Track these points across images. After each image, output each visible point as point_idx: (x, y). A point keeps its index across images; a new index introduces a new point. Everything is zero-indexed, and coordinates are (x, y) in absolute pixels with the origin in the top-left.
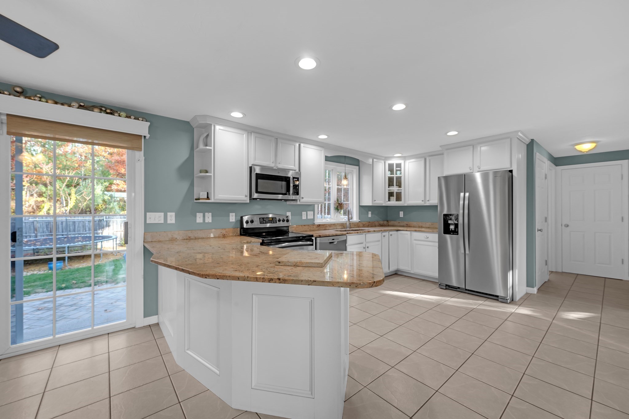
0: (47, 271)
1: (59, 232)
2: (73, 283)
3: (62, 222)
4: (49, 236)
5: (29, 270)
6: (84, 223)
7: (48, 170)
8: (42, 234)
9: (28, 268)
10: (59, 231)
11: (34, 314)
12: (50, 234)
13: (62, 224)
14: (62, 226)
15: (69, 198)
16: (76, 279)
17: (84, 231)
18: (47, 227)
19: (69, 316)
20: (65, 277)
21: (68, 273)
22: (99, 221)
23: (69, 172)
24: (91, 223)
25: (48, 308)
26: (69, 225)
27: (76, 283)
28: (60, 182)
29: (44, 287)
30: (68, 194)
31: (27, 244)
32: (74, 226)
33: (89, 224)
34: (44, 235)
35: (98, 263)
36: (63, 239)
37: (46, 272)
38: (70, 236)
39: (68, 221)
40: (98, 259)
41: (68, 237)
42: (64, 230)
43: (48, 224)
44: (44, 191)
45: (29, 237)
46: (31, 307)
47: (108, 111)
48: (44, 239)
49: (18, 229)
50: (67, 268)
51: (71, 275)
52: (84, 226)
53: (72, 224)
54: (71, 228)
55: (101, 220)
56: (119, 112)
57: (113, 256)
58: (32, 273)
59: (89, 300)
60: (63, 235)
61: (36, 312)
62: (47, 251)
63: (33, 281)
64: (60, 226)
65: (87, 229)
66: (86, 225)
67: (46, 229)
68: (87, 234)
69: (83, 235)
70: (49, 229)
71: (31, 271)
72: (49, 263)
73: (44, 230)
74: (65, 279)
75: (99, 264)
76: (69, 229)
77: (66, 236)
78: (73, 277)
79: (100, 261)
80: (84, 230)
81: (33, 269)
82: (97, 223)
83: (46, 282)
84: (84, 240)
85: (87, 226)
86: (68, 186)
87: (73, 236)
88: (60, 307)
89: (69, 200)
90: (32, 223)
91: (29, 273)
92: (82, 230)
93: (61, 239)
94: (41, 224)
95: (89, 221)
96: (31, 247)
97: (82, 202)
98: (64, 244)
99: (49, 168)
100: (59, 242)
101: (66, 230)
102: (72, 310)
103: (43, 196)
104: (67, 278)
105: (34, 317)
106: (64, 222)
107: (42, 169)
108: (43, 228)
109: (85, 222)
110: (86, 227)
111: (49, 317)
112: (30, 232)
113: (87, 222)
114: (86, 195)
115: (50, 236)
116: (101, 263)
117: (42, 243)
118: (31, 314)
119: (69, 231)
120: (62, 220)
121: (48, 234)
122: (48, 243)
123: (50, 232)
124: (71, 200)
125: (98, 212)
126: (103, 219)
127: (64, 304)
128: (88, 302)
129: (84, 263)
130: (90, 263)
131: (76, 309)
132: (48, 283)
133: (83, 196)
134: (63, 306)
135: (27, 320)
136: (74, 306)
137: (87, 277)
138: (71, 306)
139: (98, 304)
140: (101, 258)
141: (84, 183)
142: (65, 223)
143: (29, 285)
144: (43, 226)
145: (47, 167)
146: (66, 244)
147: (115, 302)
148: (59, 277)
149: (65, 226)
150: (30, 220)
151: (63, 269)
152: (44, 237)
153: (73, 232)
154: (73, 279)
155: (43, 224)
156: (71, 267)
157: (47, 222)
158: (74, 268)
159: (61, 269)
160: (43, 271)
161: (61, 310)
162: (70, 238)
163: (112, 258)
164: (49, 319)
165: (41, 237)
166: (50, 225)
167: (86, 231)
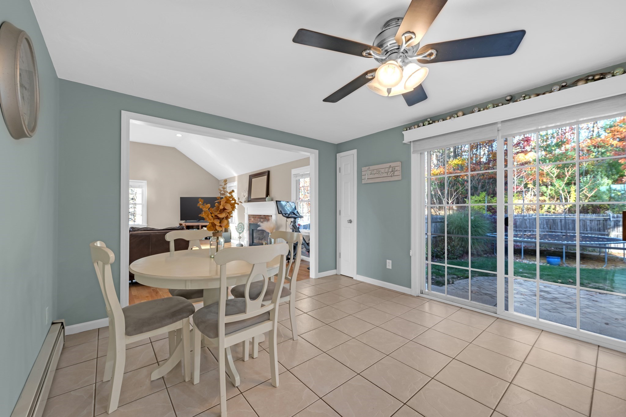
0: (546, 264)
1: (558, 230)
2: (570, 281)
3: (561, 220)
4: (548, 232)
5: (531, 260)
6: (584, 222)
7: (548, 171)
8: (543, 230)
9: (530, 258)
10: (558, 228)
11: (532, 298)
12: (550, 230)
13: (561, 222)
14: (561, 224)
15: (568, 196)
16: (573, 278)
17: (585, 231)
18: (547, 224)
19: (563, 312)
20: (561, 274)
21: (566, 271)
22: (604, 220)
23: (569, 170)
24: (593, 222)
25: (544, 297)
26: (568, 223)
27: (572, 282)
28: (560, 181)
29: (542, 277)
30: (568, 192)
31: (530, 237)
32: (573, 225)
33: (591, 223)
34: (544, 231)
35: (601, 268)
36: (561, 236)
37: (544, 264)
38: (568, 234)
39: (567, 219)
40: (602, 264)
41: (566, 235)
42: (563, 228)
43: (548, 221)
44: (545, 191)
45: (532, 231)
46: (530, 291)
47: (597, 77)
48: (544, 234)
49: (510, 216)
50: (564, 265)
51: (568, 273)
52: (584, 226)
53: (571, 222)
54: (570, 226)
55: (606, 219)
56: (612, 72)
57: (623, 265)
58: (533, 263)
59: (586, 305)
60: (562, 233)
61: (534, 296)
62: (547, 246)
63: (533, 270)
64: (559, 224)
65: (588, 229)
66: (587, 224)
67: (546, 226)
68: (589, 234)
69: (583, 234)
70: (549, 226)
71: (533, 261)
72: (547, 256)
73: (544, 227)
74: (561, 275)
75: (603, 269)
76: (568, 228)
77: (565, 234)
78: (570, 276)
79: (604, 266)
80: (585, 229)
81: (534, 260)
82: (601, 223)
83: (544, 273)
84: (584, 240)
85: (589, 225)
86: (568, 184)
87: (572, 234)
88: (555, 300)
89: (568, 198)
90: (535, 220)
91: (530, 262)
92: (583, 229)
93: (560, 236)
94: (542, 220)
95: (590, 220)
96: (532, 239)
97: (583, 200)
98: (562, 241)
99: (549, 169)
100: (557, 238)
101: (565, 229)
102: (567, 308)
103: (545, 196)
104: (563, 275)
105: (531, 300)
106: (563, 219)
107: (544, 171)
108: (543, 224)
109: (586, 221)
110: (587, 226)
111: (543, 305)
112: (533, 227)
113: (588, 221)
114: (587, 192)
115: (550, 232)
116: (605, 268)
117: (542, 237)
118: (529, 297)
119: (568, 229)
120: (561, 217)
121: (548, 230)
122: (547, 239)
123: (549, 228)
124: (571, 197)
125: (603, 210)
126: (610, 219)
127: (558, 299)
128: (585, 307)
129: (583, 265)
130: (591, 265)
131: (571, 308)
132: (545, 275)
133: (583, 193)
134: (558, 300)
135: (526, 301)
136: (569, 304)
137: (585, 279)
138: (566, 303)
139: (597, 313)
140: (605, 263)
141: (585, 179)
142: (564, 221)
143: (530, 272)
144: (543, 223)
145: (547, 168)
146: (564, 241)
147: (622, 320)
148: (556, 272)
149: (564, 224)
150: (533, 216)
151: (561, 265)
152: (544, 233)
153: (572, 230)
154: (570, 278)
155: (543, 221)
156: (569, 266)
157: (547, 219)
158: (572, 267)
159: (559, 265)
160: (542, 263)
161: (555, 304)
162: (568, 236)
163: (621, 266)
164: (543, 307)
165: (542, 233)
166: (549, 222)
167: (587, 231)
